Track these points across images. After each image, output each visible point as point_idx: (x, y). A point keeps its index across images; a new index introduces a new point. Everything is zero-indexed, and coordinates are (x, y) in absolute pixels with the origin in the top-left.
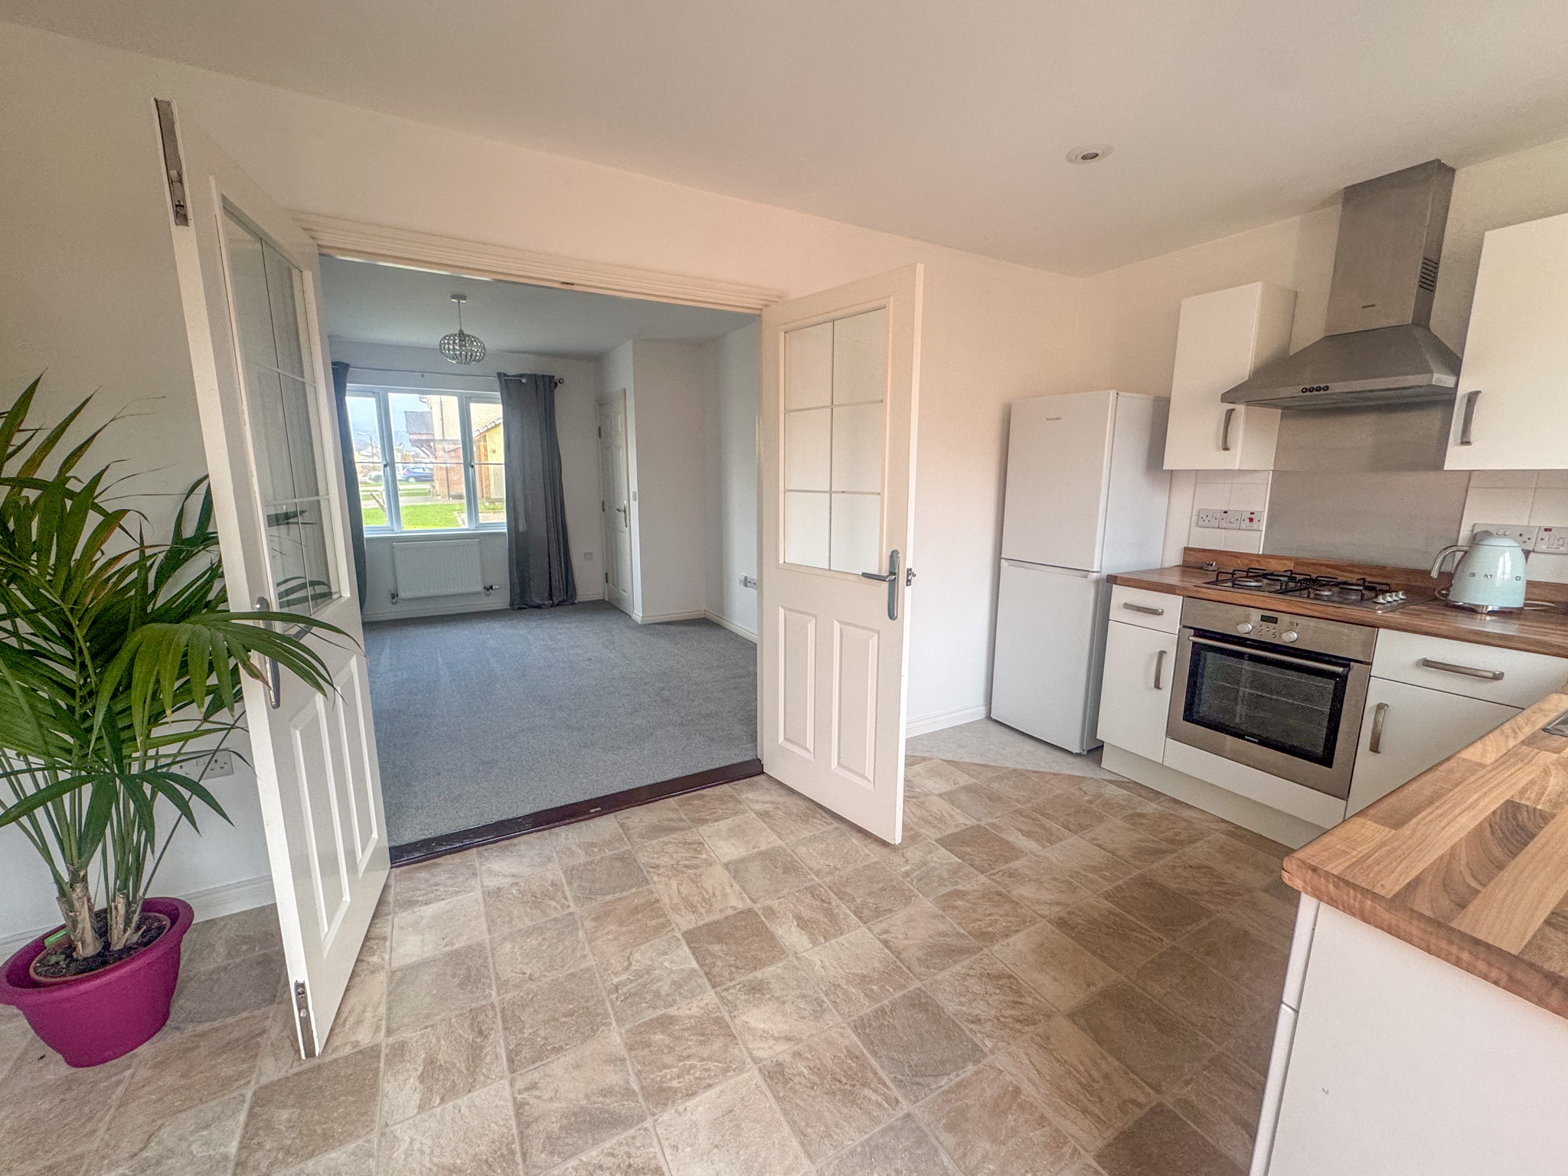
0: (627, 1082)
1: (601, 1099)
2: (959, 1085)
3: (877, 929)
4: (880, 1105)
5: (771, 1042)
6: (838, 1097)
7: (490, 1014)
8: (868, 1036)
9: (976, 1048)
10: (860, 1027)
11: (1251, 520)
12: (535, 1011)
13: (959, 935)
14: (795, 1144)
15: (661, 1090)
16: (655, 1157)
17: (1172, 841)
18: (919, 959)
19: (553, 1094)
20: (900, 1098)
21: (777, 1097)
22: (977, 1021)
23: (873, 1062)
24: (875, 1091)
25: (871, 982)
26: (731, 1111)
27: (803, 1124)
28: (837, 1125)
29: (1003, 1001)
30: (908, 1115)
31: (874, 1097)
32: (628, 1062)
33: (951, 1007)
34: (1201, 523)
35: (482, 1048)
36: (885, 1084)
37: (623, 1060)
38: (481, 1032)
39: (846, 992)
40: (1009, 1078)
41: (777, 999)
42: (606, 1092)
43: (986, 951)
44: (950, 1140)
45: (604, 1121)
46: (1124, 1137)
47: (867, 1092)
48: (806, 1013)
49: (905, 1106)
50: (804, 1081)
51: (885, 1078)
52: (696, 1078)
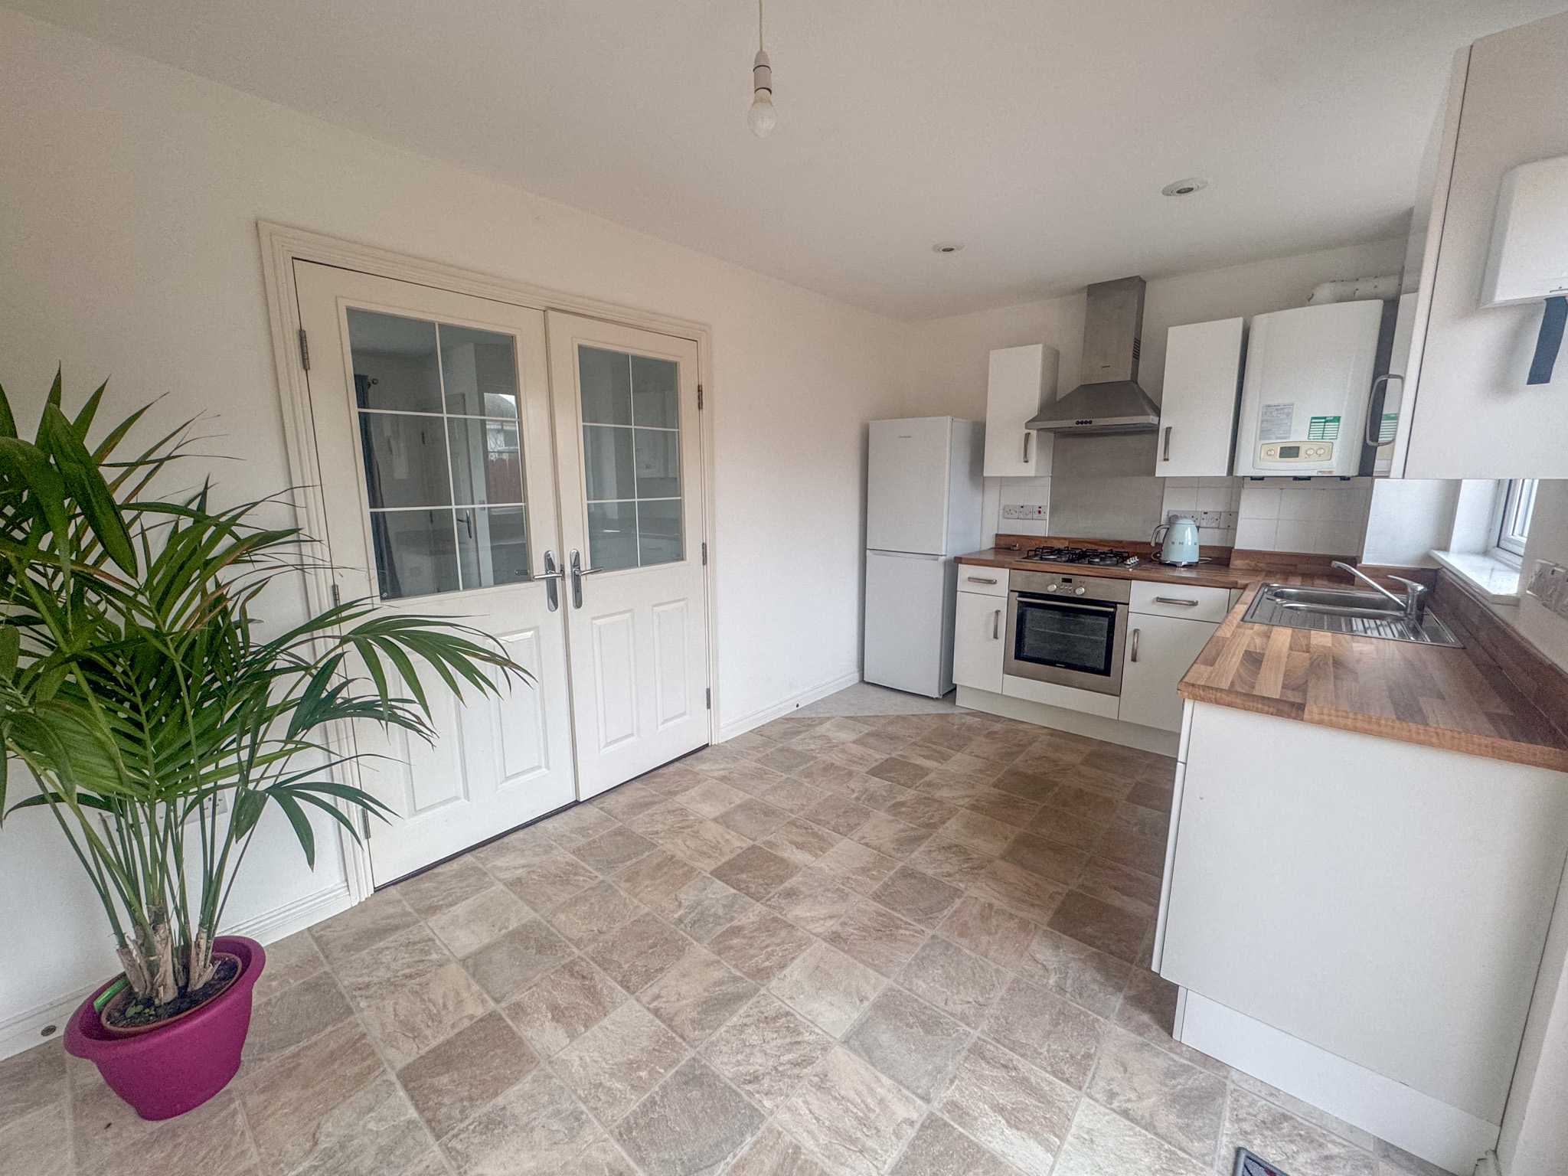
0: (730, 972)
1: (717, 989)
2: (955, 912)
3: (856, 838)
4: (913, 936)
5: (822, 922)
6: (885, 939)
7: (583, 964)
8: (885, 901)
9: (956, 890)
10: (877, 897)
11: (1040, 512)
12: (621, 951)
13: (912, 829)
14: (871, 971)
15: (759, 971)
16: (781, 1008)
17: (1019, 745)
18: (894, 849)
19: (677, 996)
20: (924, 929)
21: (843, 950)
22: (949, 875)
23: (896, 914)
24: (906, 929)
25: (869, 870)
26: (818, 967)
27: (870, 960)
28: (892, 954)
29: (959, 861)
30: (933, 937)
31: (907, 933)
32: (722, 961)
33: (930, 872)
34: (1007, 516)
35: (594, 987)
36: (910, 924)
37: (718, 962)
38: (584, 977)
39: (856, 880)
40: (983, 900)
41: (810, 896)
42: (719, 983)
43: (935, 835)
44: (963, 941)
45: (730, 1000)
46: (1059, 912)
47: (901, 931)
48: (836, 900)
49: (929, 932)
50: (856, 937)
51: (908, 921)
52: (782, 957)
